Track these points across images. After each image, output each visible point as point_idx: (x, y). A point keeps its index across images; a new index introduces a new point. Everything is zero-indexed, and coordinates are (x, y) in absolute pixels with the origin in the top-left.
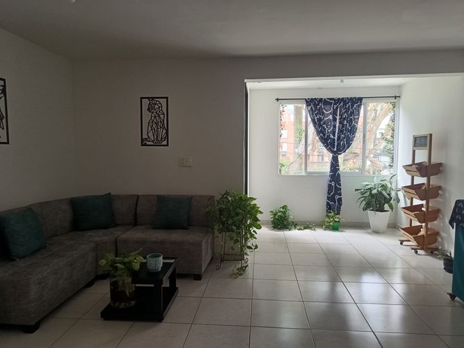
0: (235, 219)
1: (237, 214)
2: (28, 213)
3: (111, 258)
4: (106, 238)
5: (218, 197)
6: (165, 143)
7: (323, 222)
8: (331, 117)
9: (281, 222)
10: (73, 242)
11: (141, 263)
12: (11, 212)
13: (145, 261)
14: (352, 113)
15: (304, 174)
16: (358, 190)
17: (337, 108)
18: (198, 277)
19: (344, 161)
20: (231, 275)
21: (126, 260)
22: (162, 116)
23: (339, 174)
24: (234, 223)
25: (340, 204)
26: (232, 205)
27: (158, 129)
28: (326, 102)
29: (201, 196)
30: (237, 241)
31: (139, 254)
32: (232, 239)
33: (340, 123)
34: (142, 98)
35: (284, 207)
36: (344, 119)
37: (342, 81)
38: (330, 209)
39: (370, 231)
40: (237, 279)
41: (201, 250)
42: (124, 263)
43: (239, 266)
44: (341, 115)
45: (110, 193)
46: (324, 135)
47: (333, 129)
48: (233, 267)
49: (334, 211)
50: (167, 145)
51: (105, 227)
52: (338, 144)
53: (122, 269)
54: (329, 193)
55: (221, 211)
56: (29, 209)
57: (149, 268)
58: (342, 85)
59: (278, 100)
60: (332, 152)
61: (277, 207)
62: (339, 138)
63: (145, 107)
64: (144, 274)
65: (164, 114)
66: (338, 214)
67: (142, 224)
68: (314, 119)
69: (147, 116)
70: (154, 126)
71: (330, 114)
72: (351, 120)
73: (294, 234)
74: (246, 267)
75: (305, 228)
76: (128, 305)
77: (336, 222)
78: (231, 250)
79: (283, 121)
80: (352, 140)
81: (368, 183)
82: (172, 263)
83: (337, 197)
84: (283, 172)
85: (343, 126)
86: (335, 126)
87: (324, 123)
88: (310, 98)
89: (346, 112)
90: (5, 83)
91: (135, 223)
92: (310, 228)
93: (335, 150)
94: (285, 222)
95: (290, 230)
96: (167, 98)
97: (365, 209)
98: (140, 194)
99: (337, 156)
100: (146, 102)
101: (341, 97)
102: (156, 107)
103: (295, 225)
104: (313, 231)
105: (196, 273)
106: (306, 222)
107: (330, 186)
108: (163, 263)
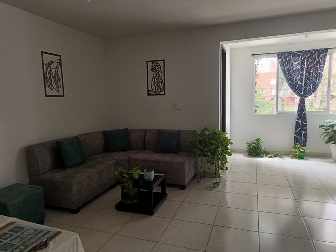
0: (210, 147)
1: (212, 144)
2: (76, 140)
3: (120, 170)
4: (124, 157)
5: (199, 131)
6: (163, 93)
7: (291, 152)
8: (299, 67)
9: (255, 151)
10: (103, 159)
11: (139, 175)
12: (66, 139)
13: (143, 173)
14: (318, 62)
15: (275, 113)
16: (323, 126)
17: (304, 59)
18: (183, 187)
19: (321, 103)
20: (207, 188)
21: (130, 172)
22: (161, 74)
23: (305, 114)
24: (209, 151)
25: (306, 138)
26: (208, 137)
27: (158, 83)
28: (295, 55)
29: (187, 131)
30: (212, 164)
31: (138, 169)
32: (208, 162)
33: (307, 71)
34: (147, 62)
35: (258, 140)
36: (311, 68)
37: (307, 36)
38: (297, 141)
39: (331, 160)
40: (212, 191)
41: (185, 168)
42: (128, 174)
43: (214, 181)
44: (308, 65)
45: (128, 128)
46: (293, 82)
47: (301, 77)
48: (210, 182)
49: (300, 144)
50: (164, 94)
51: (125, 150)
52: (305, 89)
53: (127, 178)
54: (296, 129)
55: (200, 141)
56: (77, 138)
57: (145, 178)
58: (307, 39)
59: (253, 55)
60: (299, 95)
61: (252, 139)
62: (306, 84)
63: (150, 68)
64: (141, 182)
65: (162, 72)
66: (304, 145)
67: (148, 149)
68: (284, 69)
69: (151, 74)
70: (156, 81)
71: (298, 64)
72: (317, 69)
73: (264, 160)
74: (219, 183)
75: (275, 156)
76: (132, 202)
77: (301, 152)
78: (207, 170)
79: (258, 72)
80: (318, 85)
81: (331, 121)
82: (161, 176)
83: (303, 132)
84: (258, 113)
85: (310, 73)
86: (302, 74)
87: (293, 72)
88: (281, 52)
89: (313, 62)
90: (61, 58)
91: (144, 148)
92: (280, 156)
93: (302, 93)
94: (258, 152)
95: (262, 157)
96: (164, 61)
97: (327, 142)
98: (147, 128)
99: (304, 99)
100: (150, 64)
101: (308, 49)
102: (157, 67)
103: (266, 154)
104: (281, 159)
105: (182, 184)
106: (275, 151)
107: (297, 123)
108: (155, 176)
